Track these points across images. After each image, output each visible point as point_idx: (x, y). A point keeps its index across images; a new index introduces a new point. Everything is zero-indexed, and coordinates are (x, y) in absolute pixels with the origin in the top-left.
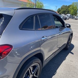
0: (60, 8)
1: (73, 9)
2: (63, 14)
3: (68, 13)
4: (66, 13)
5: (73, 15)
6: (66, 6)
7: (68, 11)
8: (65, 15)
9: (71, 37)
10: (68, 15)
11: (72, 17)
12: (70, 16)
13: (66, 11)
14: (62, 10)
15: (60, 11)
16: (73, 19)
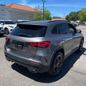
0: (69, 15)
1: (82, 15)
2: (71, 20)
3: (77, 20)
4: (75, 19)
5: (82, 21)
6: (75, 12)
7: (78, 18)
8: (74, 22)
9: (82, 41)
10: (77, 21)
11: (82, 23)
12: (80, 22)
13: (75, 18)
14: (71, 17)
15: (68, 18)
16: (83, 25)
